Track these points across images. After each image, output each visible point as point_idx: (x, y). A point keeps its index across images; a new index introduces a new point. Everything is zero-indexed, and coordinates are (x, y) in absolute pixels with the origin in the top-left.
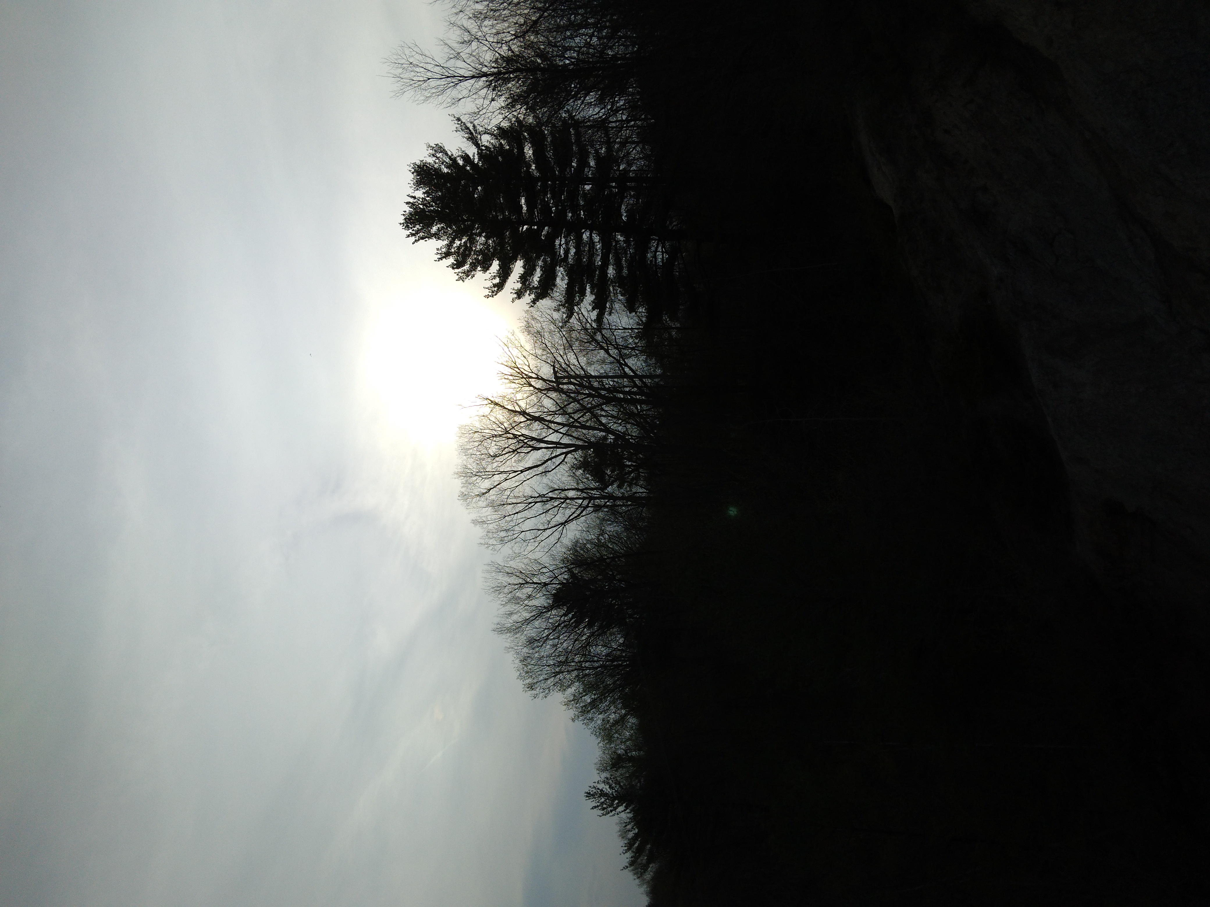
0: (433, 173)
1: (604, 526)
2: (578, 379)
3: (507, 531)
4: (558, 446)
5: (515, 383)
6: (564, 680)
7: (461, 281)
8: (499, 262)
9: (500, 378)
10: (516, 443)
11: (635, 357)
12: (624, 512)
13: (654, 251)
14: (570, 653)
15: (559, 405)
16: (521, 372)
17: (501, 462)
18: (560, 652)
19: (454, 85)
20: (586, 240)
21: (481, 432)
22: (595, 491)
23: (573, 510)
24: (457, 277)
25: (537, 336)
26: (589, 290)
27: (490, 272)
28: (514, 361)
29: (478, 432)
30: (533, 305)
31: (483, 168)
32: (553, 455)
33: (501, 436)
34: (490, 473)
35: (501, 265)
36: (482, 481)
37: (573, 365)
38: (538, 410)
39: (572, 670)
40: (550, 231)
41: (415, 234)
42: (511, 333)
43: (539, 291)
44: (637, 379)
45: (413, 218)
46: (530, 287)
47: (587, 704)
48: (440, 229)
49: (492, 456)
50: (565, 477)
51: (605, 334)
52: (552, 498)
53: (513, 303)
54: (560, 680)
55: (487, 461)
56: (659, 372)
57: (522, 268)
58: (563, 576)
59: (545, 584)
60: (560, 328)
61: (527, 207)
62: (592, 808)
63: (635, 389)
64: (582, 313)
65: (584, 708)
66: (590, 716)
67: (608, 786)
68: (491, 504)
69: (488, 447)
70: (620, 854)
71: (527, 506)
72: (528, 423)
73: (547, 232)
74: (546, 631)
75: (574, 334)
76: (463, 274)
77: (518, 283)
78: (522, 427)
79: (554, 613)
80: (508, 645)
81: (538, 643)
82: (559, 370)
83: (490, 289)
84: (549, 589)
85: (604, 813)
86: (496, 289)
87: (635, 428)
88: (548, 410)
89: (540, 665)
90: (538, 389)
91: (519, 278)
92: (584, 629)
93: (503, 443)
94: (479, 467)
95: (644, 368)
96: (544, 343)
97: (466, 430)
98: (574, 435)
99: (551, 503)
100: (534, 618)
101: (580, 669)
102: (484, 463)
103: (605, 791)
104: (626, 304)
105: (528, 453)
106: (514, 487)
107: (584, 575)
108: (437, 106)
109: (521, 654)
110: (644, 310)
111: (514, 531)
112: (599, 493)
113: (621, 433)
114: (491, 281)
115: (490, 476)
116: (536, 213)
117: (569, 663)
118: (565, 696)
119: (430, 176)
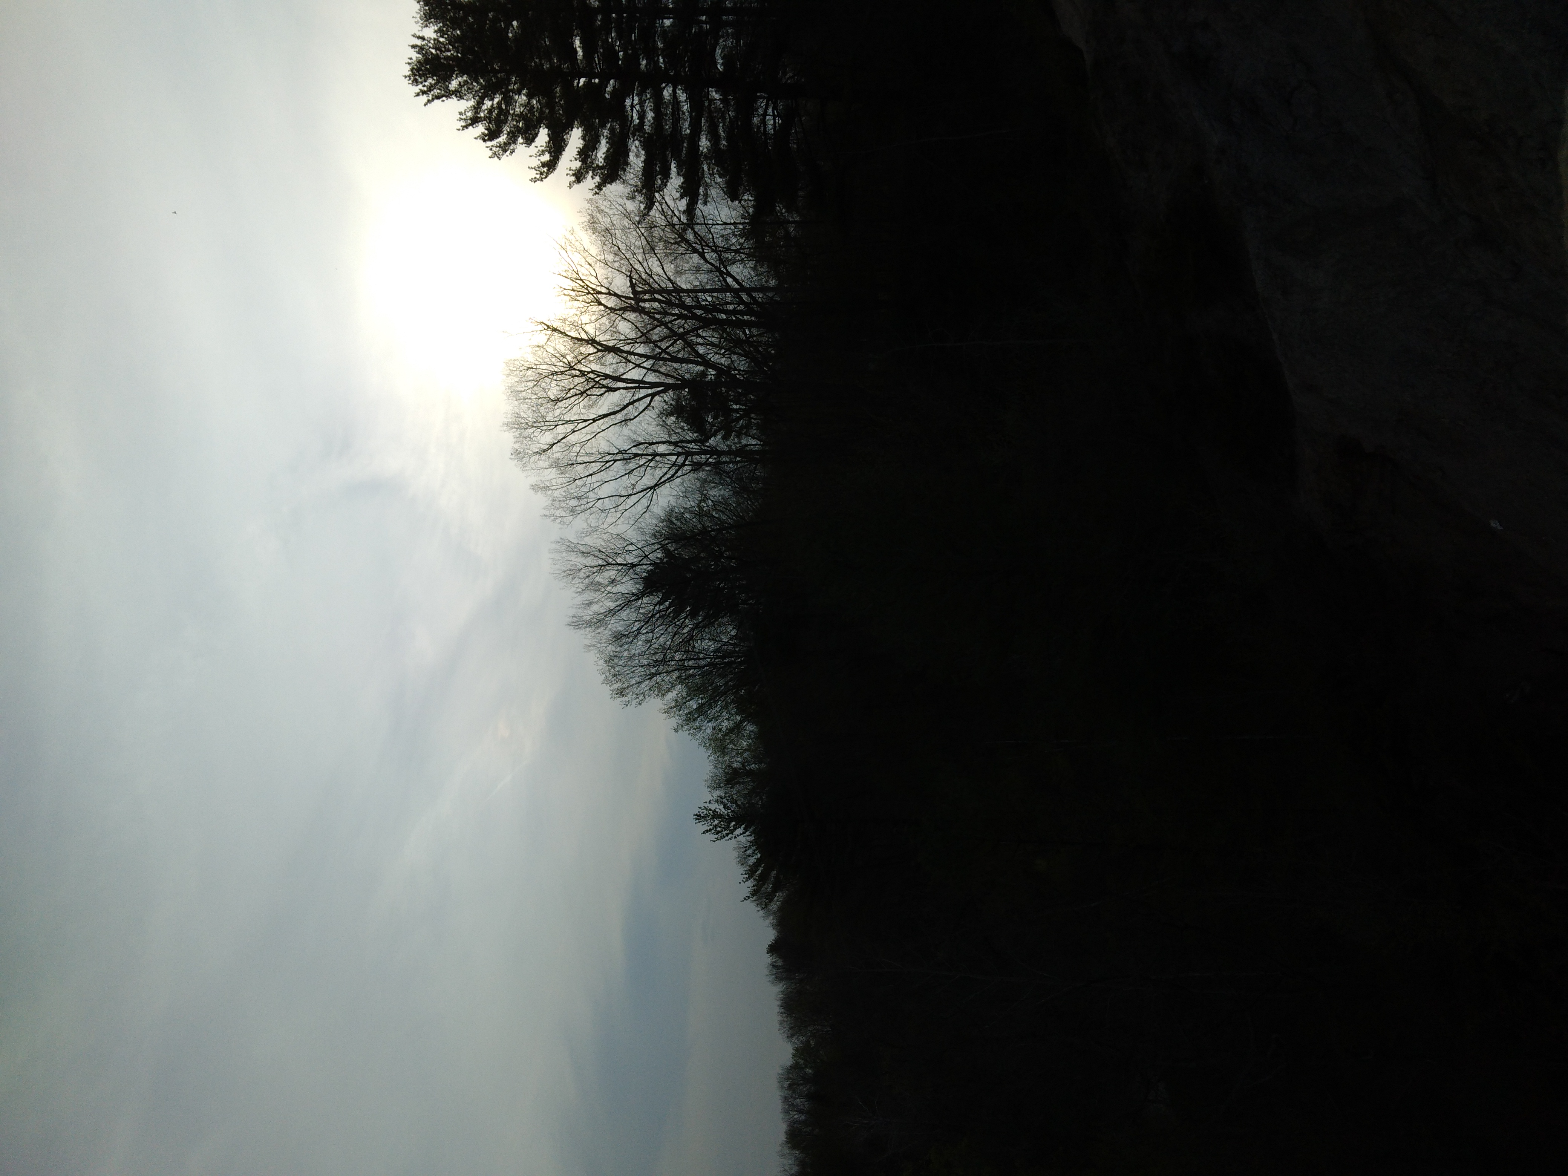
1: (706, 490)
2: (664, 295)
3: (579, 498)
4: (641, 385)
5: (579, 300)
6: (663, 683)
7: (496, 158)
8: (548, 131)
9: (558, 294)
10: (584, 382)
11: (740, 262)
12: (731, 471)
13: (762, 115)
14: (668, 649)
15: (639, 330)
16: (587, 285)
17: (566, 408)
18: (655, 648)
20: (669, 98)
21: (536, 369)
22: (693, 444)
23: (665, 470)
24: (490, 153)
25: (605, 235)
26: (675, 170)
27: (536, 145)
28: (575, 270)
29: (532, 368)
30: (598, 191)
32: (635, 398)
33: (563, 374)
34: (551, 423)
35: (551, 135)
36: (542, 434)
37: (657, 275)
38: (612, 337)
39: (673, 671)
40: (617, 87)
41: (428, 91)
42: (570, 231)
43: (606, 172)
44: (744, 293)
45: (423, 69)
46: (593, 166)
47: (692, 710)
48: (462, 84)
49: (552, 401)
50: (653, 426)
51: (698, 231)
52: (636, 455)
53: (570, 188)
54: (657, 683)
55: (546, 406)
56: (773, 283)
57: (580, 140)
58: (655, 555)
59: (633, 566)
60: (636, 223)
61: (583, 51)
62: (704, 833)
63: (742, 307)
64: (666, 203)
65: (689, 715)
66: (696, 724)
67: (723, 806)
68: (556, 464)
69: (546, 388)
70: (740, 883)
71: (603, 466)
72: (599, 356)
73: (614, 87)
74: (636, 624)
75: (656, 232)
76: (498, 149)
77: (576, 160)
78: (590, 361)
79: (645, 601)
80: (588, 642)
81: (627, 639)
82: (637, 282)
83: (538, 169)
84: (637, 571)
85: (718, 837)
86: (545, 169)
87: (744, 360)
88: (626, 337)
89: (631, 666)
90: (610, 309)
91: (577, 155)
92: (685, 620)
93: (566, 382)
94: (536, 415)
95: (752, 278)
96: (615, 245)
97: (515, 365)
98: (662, 370)
99: (636, 461)
100: (620, 608)
101: (682, 668)
102: (542, 410)
103: (719, 812)
104: (725, 190)
105: (601, 395)
106: (585, 441)
107: (683, 553)
109: (606, 654)
110: (752, 196)
111: (588, 498)
112: (697, 447)
113: (725, 367)
114: (538, 158)
115: (552, 427)
116: (596, 59)
117: (667, 662)
118: (665, 702)
119: (443, 7)
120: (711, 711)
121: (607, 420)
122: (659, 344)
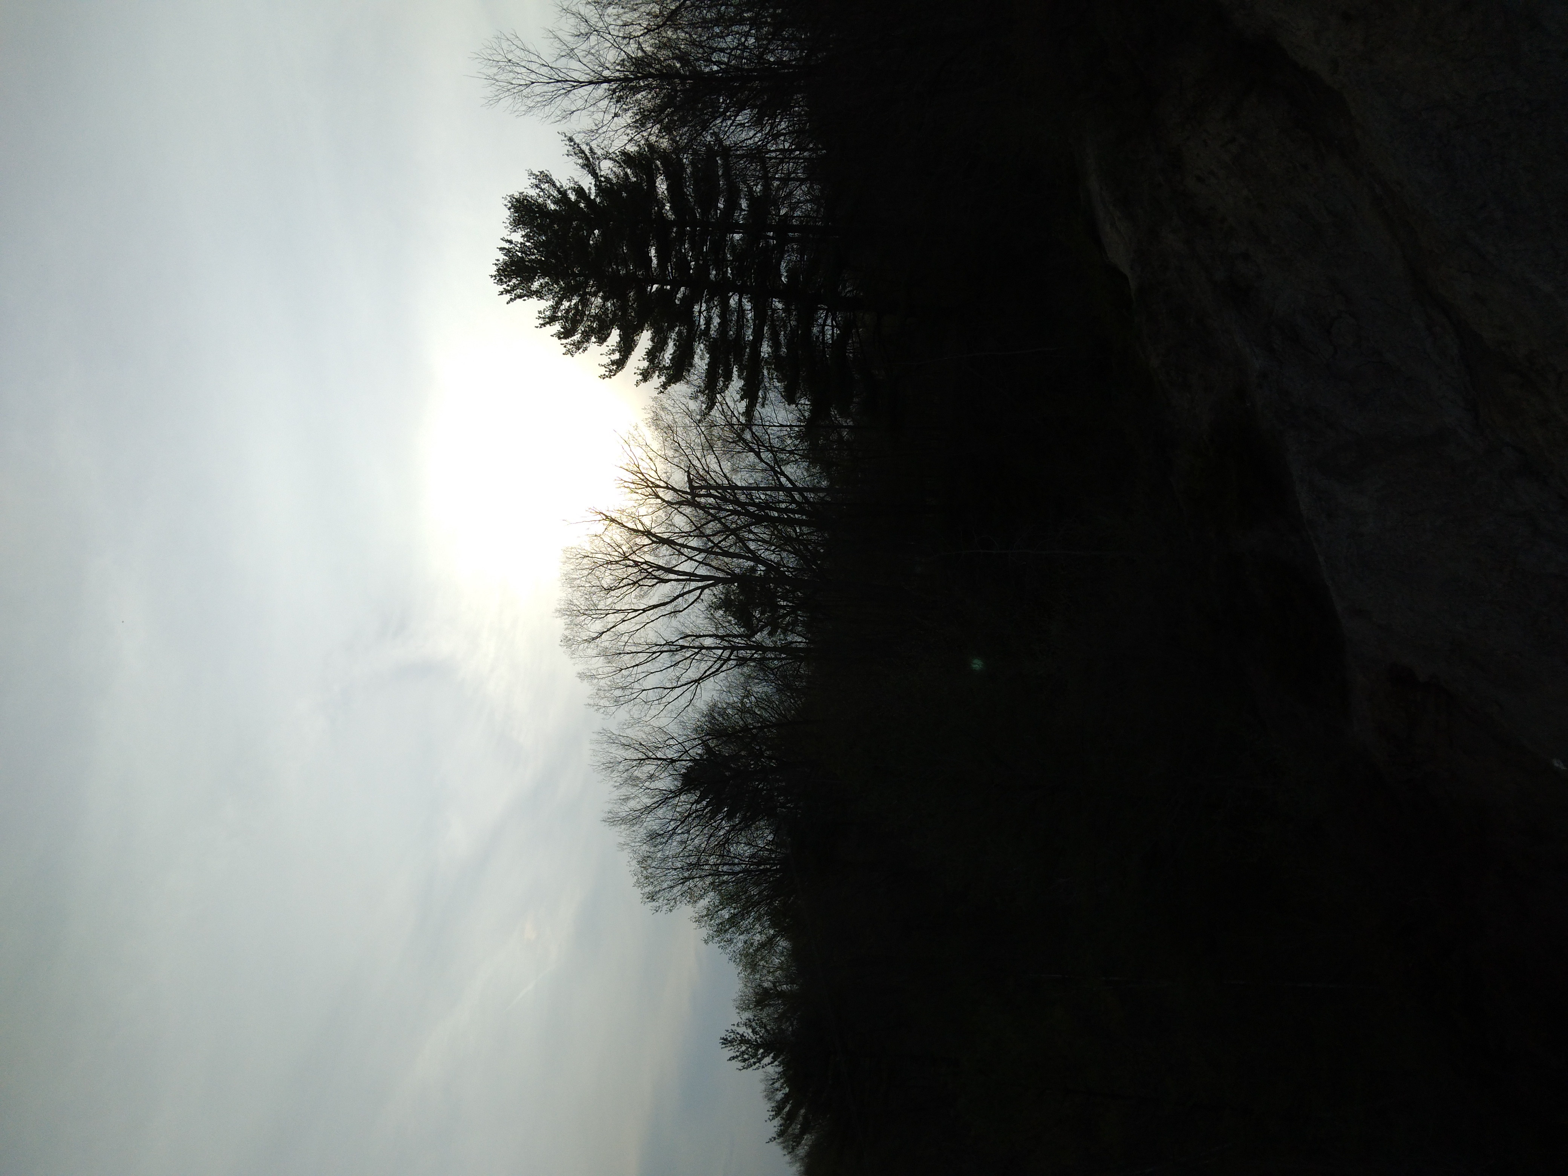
0: (536, 210)
1: (750, 686)
2: (720, 491)
3: (623, 688)
4: (692, 578)
5: (638, 493)
6: (696, 889)
7: (569, 354)
8: (620, 332)
9: (618, 486)
10: (637, 572)
11: (794, 463)
12: (776, 668)
13: (821, 325)
14: (703, 852)
15: (694, 524)
16: (646, 478)
17: (618, 597)
18: (690, 850)
19: (566, 93)
20: (734, 306)
21: (592, 557)
22: (739, 638)
23: (710, 663)
24: (564, 350)
25: (667, 431)
26: (736, 373)
27: (608, 345)
28: (636, 464)
29: (588, 556)
30: (663, 390)
31: (602, 205)
32: (685, 590)
33: (618, 563)
34: (602, 612)
35: (622, 336)
36: (592, 621)
37: (714, 471)
38: (667, 529)
39: (706, 876)
40: (686, 294)
41: (511, 290)
42: (634, 427)
43: (671, 372)
44: (796, 493)
45: (508, 269)
46: (660, 366)
47: (724, 920)
48: (543, 285)
49: (605, 589)
50: (701, 619)
51: (756, 431)
52: (683, 647)
53: (637, 386)
54: (690, 888)
55: (599, 595)
56: (824, 483)
57: (649, 341)
58: (695, 750)
59: (672, 761)
60: (697, 422)
61: (658, 260)
62: (730, 1060)
63: (794, 506)
64: (727, 404)
65: (721, 926)
66: (727, 936)
67: (751, 1030)
68: (604, 653)
69: (600, 576)
70: (766, 1121)
71: (650, 656)
72: (654, 547)
73: (684, 294)
74: (672, 823)
75: (716, 431)
76: (572, 346)
77: (644, 360)
78: (645, 552)
79: (683, 799)
80: (622, 840)
81: (662, 839)
82: (695, 478)
83: (607, 367)
84: (677, 767)
85: (744, 1065)
86: (614, 367)
87: (794, 557)
88: (680, 530)
89: (664, 868)
90: (667, 502)
91: (645, 355)
92: (722, 821)
93: (620, 572)
94: (589, 603)
95: (805, 478)
96: (676, 442)
97: (572, 553)
98: (713, 564)
99: (682, 653)
100: (657, 805)
101: (716, 874)
102: (594, 598)
103: (747, 1037)
104: (783, 393)
105: (653, 586)
106: (634, 631)
107: (723, 750)
108: (543, 120)
109: (639, 854)
110: (808, 401)
111: (633, 689)
112: (744, 642)
113: (775, 563)
114: (609, 356)
115: (603, 616)
116: (669, 268)
117: (701, 866)
118: (696, 909)
119: (532, 214)
120: (743, 923)
121: (656, 611)
122: (712, 538)
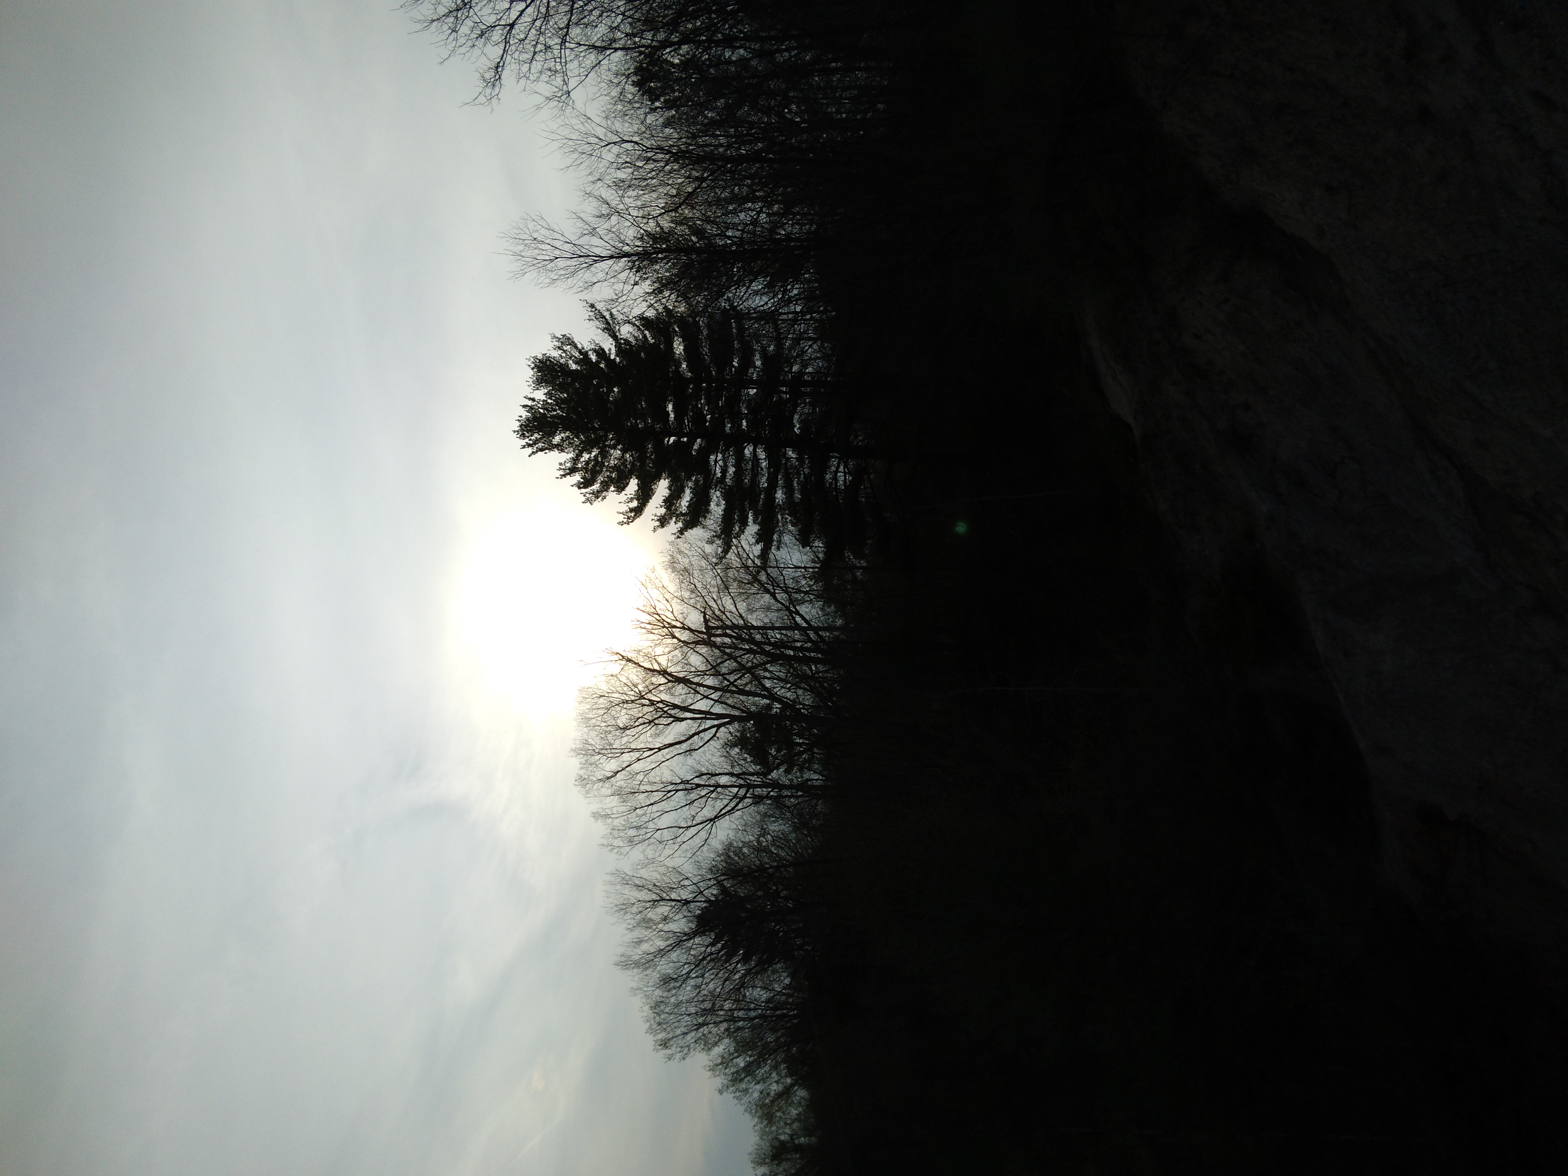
0: (558, 369)
1: (766, 824)
2: (736, 631)
3: (638, 828)
4: (707, 716)
5: (654, 634)
6: (710, 1036)
7: (589, 503)
8: (638, 481)
9: (635, 627)
10: (653, 711)
11: (809, 603)
12: (792, 806)
13: (833, 473)
14: (718, 997)
15: (710, 663)
16: (663, 619)
17: (633, 736)
18: (705, 995)
19: (588, 266)
20: (749, 456)
21: (608, 697)
22: (755, 776)
23: (725, 802)
24: (584, 499)
25: (683, 574)
26: (751, 518)
27: (626, 494)
28: (653, 605)
30: (680, 536)
31: (621, 365)
32: (701, 729)
33: (633, 703)
34: (617, 751)
35: (640, 485)
36: (607, 761)
37: (730, 612)
38: (683, 669)
39: (721, 1022)
40: (703, 445)
41: (533, 444)
42: (651, 570)
43: (688, 519)
44: (811, 632)
45: (531, 425)
46: (677, 512)
47: (739, 1069)
48: (564, 439)
49: (621, 728)
50: (716, 757)
51: (771, 573)
52: (698, 786)
53: (654, 532)
54: (704, 1035)
55: (614, 734)
56: (839, 622)
57: (667, 489)
58: (710, 891)
59: (687, 902)
60: (714, 565)
61: (675, 414)
63: (810, 645)
64: (742, 547)
65: (735, 1075)
66: (742, 1086)
68: (618, 793)
69: (616, 716)
71: (665, 795)
72: (670, 686)
73: (700, 445)
74: (686, 966)
76: (591, 495)
77: (661, 507)
78: (661, 691)
79: (697, 942)
80: (634, 985)
81: (676, 983)
82: (711, 618)
83: (625, 514)
84: (691, 908)
86: (633, 514)
87: (809, 695)
88: (696, 669)
89: (677, 1014)
90: (683, 642)
91: (662, 502)
92: (737, 965)
93: (636, 711)
94: (604, 742)
95: (820, 618)
96: (692, 584)
97: (588, 693)
98: (730, 702)
99: (697, 792)
100: (671, 948)
101: (732, 1019)
102: (610, 737)
104: (797, 537)
105: (668, 725)
106: (649, 770)
107: (739, 890)
108: (566, 291)
109: (652, 999)
110: (822, 543)
111: (647, 828)
112: (760, 780)
113: (790, 701)
114: (627, 504)
115: (618, 755)
116: (686, 421)
117: (716, 1011)
118: (711, 1057)
119: (554, 374)
120: (759, 1072)
121: (672, 749)
122: (727, 677)
